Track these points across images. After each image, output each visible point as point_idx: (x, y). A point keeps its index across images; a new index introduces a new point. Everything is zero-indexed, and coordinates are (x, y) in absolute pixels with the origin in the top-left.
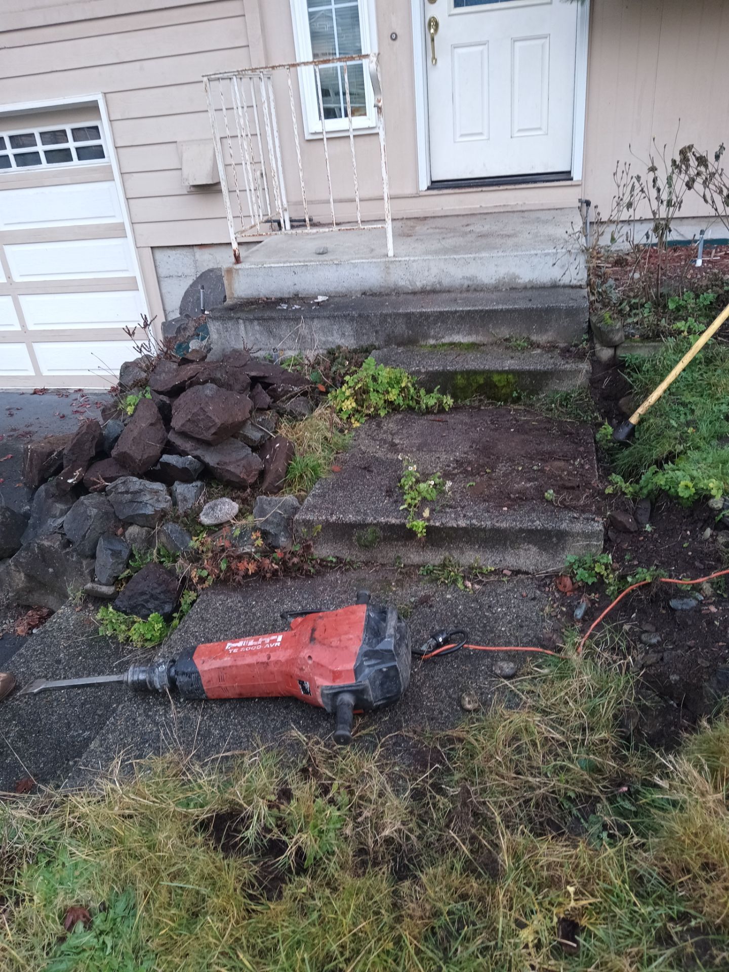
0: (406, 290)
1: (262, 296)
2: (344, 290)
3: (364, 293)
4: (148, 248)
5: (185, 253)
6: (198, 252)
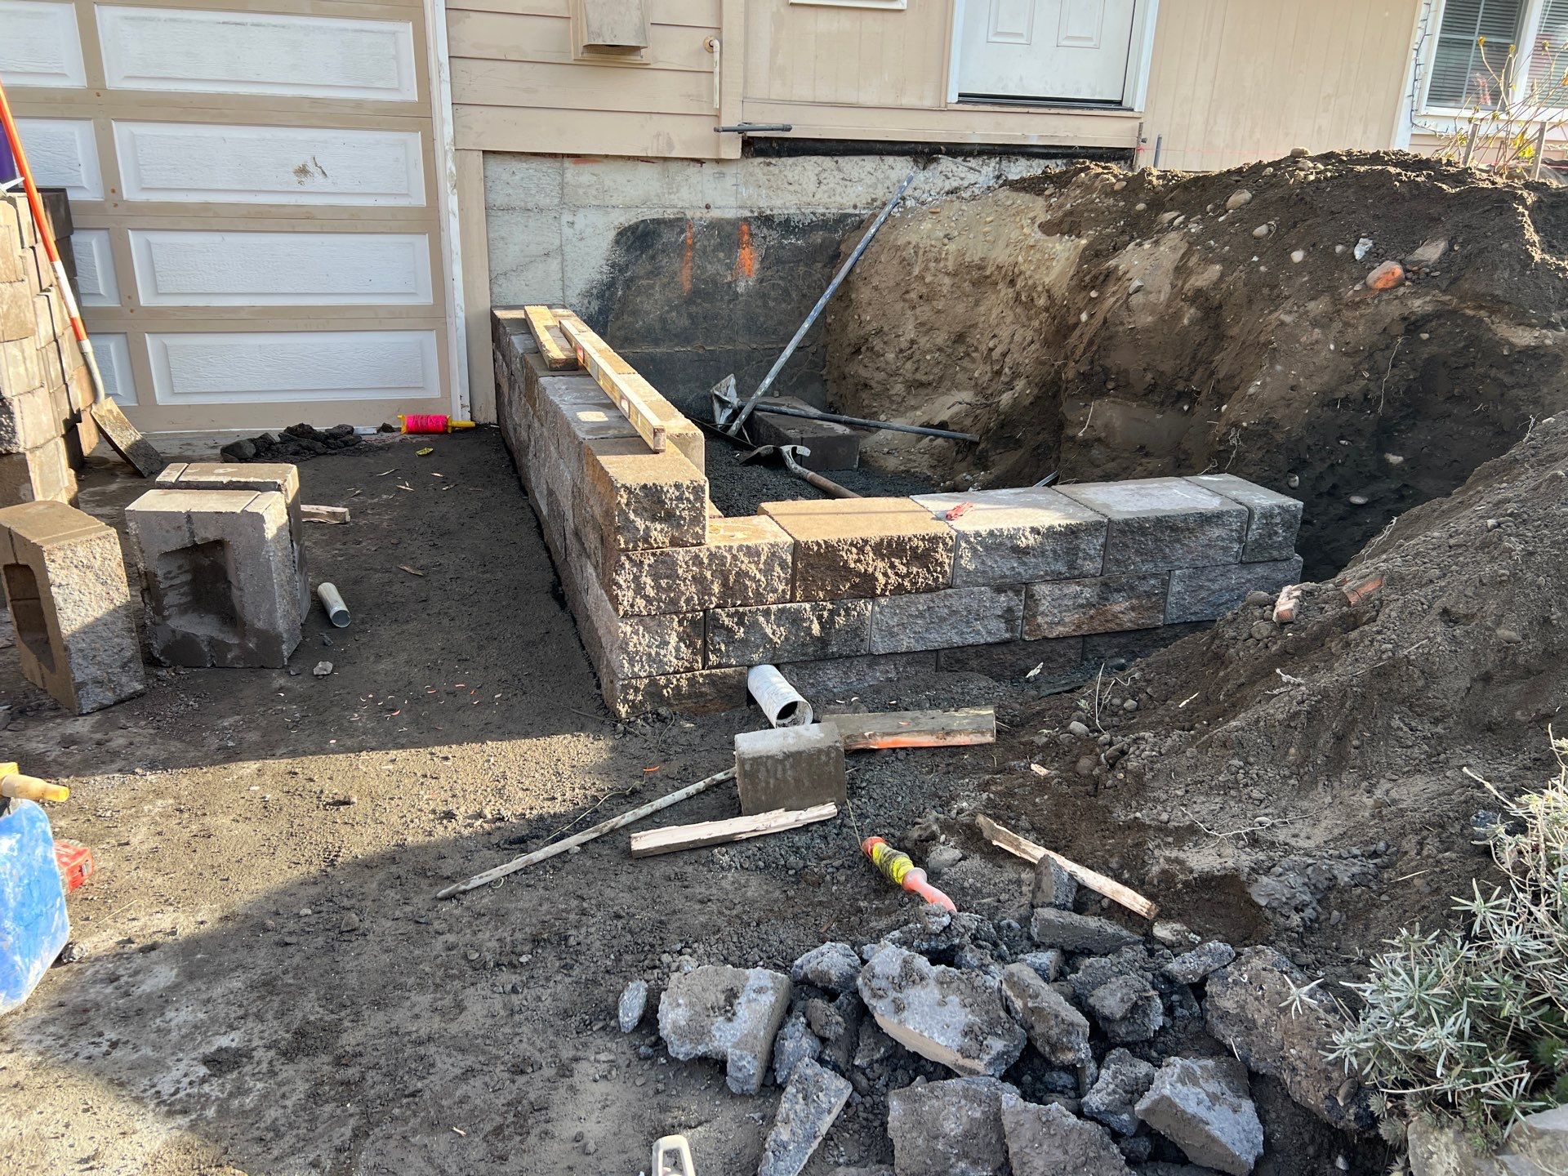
4: (476, 153)
5: (544, 169)
6: (571, 169)
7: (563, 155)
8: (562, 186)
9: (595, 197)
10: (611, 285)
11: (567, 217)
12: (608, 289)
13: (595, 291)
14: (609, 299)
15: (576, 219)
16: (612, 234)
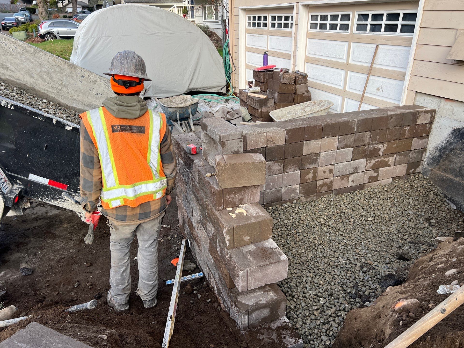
4: (414, 92)
5: (435, 101)
6: (444, 102)
7: (442, 98)
8: (439, 107)
9: (449, 115)
10: (445, 148)
11: (437, 119)
12: (444, 149)
13: (439, 148)
14: (443, 153)
16: (451, 130)
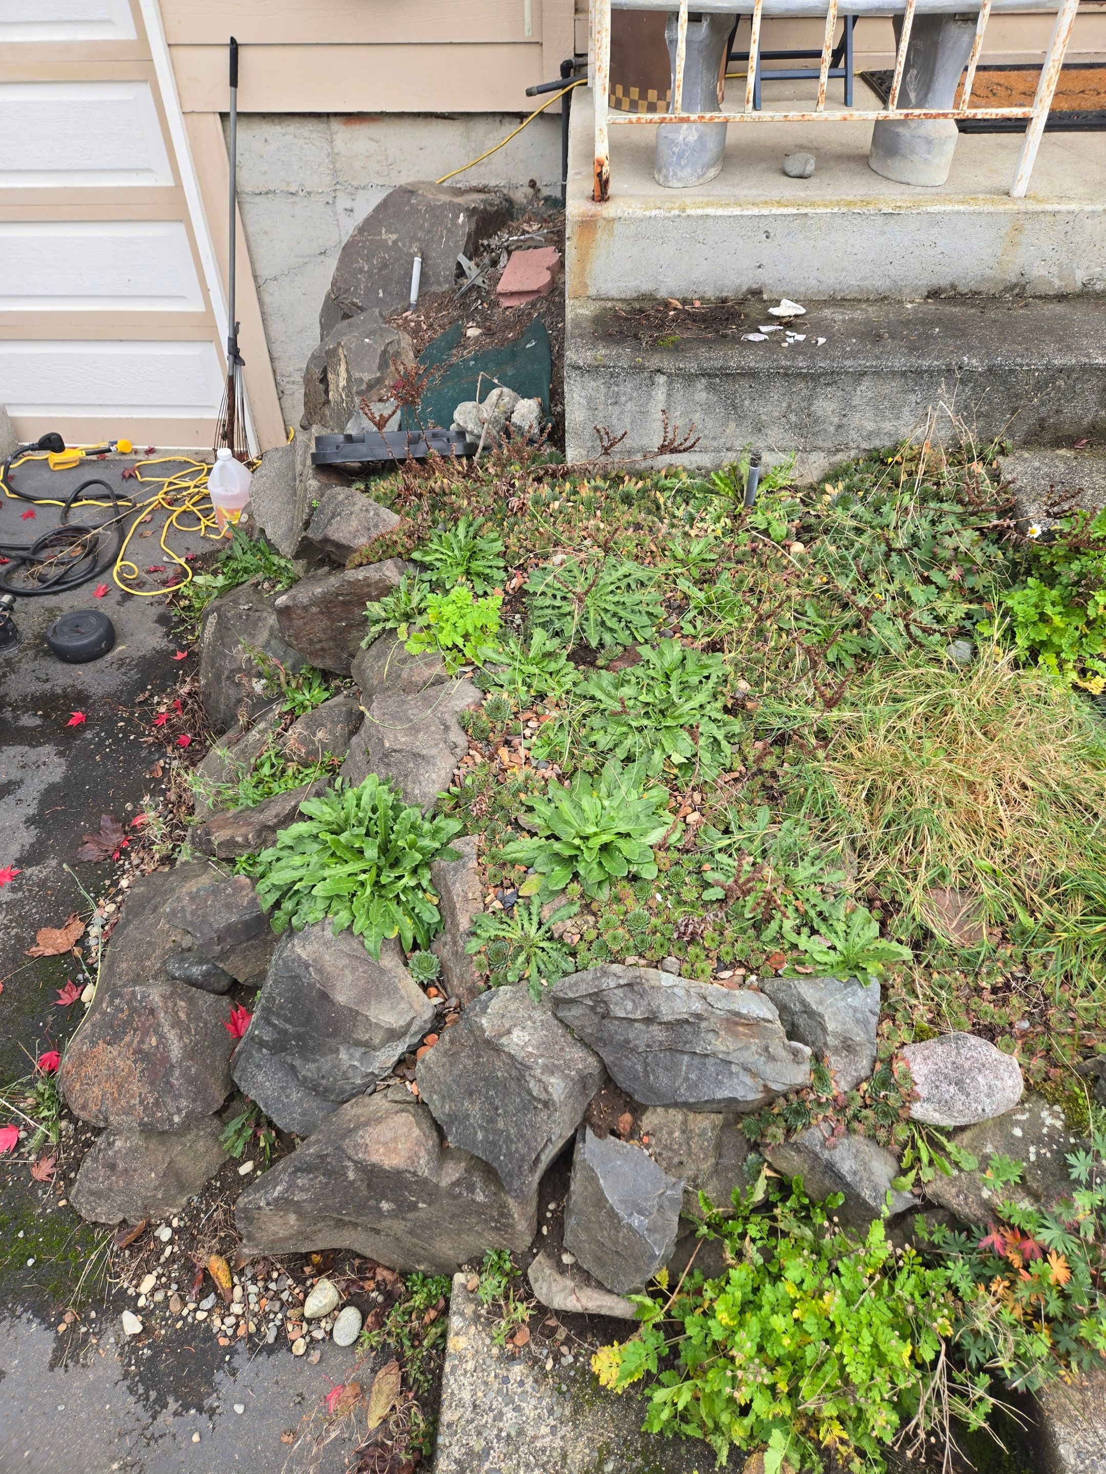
0: (1042, 289)
1: (662, 294)
2: (881, 284)
3: (934, 294)
4: (211, 117)
5: (307, 134)
6: (341, 132)
7: (328, 115)
8: (334, 156)
9: (378, 173)
11: (343, 202)
15: (355, 205)
